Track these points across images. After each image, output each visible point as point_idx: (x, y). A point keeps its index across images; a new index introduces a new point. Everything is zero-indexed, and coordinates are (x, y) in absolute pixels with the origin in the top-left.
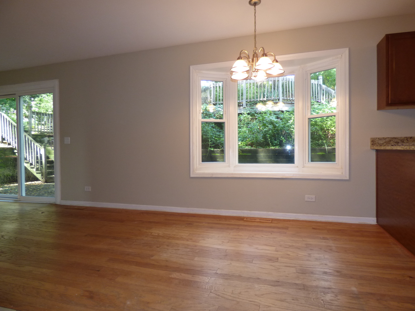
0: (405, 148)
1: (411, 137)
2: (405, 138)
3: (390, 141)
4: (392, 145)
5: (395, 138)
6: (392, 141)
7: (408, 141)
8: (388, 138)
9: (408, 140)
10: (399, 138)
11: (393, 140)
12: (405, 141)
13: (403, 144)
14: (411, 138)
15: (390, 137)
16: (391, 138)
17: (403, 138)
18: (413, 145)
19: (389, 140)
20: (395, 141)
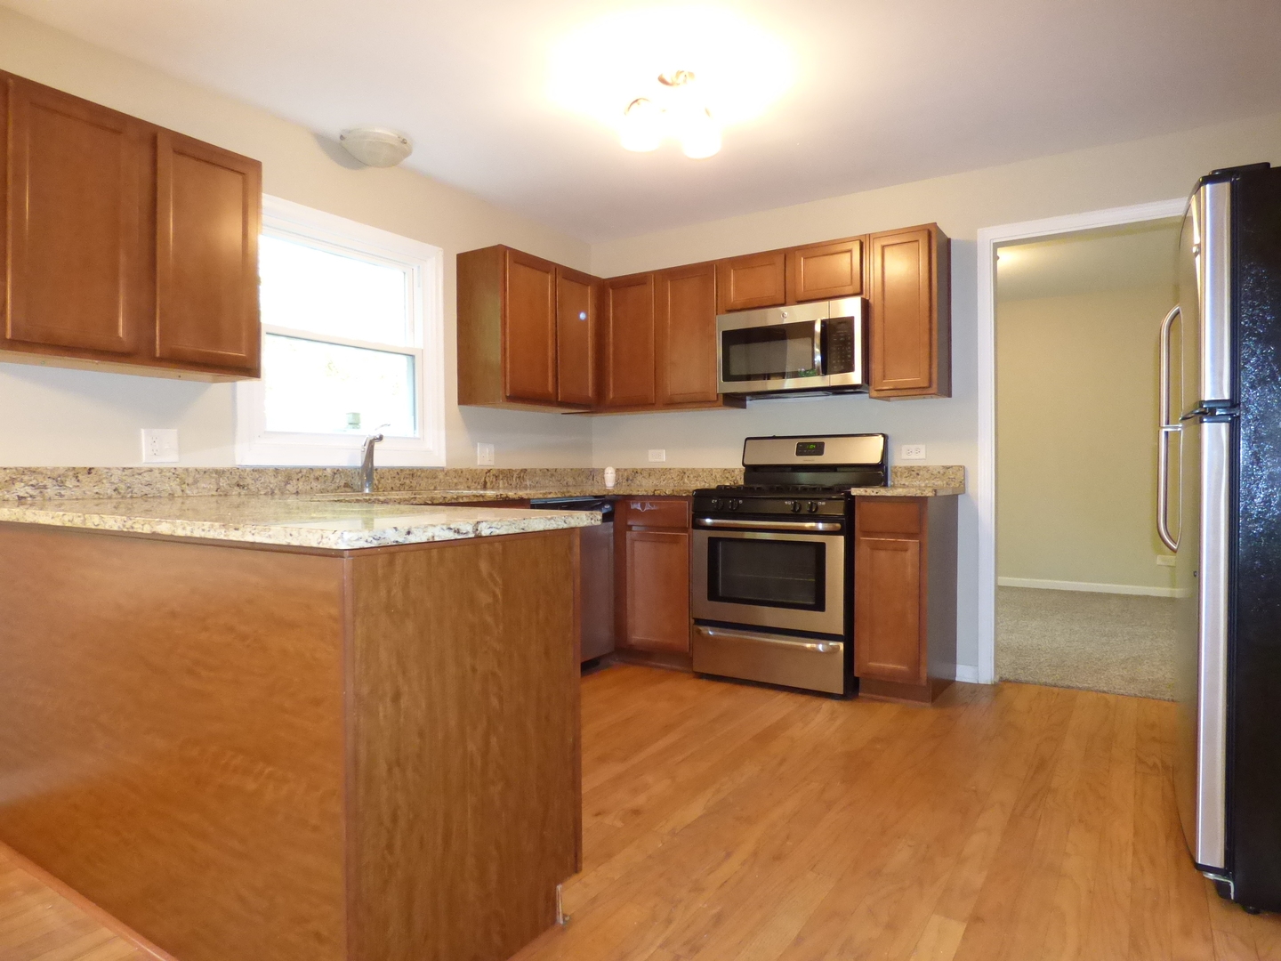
0: (66, 518)
1: (90, 469)
2: (68, 469)
3: (13, 481)
4: (21, 495)
5: (33, 471)
6: (22, 481)
7: (78, 481)
8: (5, 469)
9: (80, 477)
10: (46, 469)
11: (26, 478)
12: (68, 484)
13: (63, 492)
14: (90, 471)
15: (11, 466)
16: (16, 468)
17: (61, 472)
18: (96, 496)
19: (7, 478)
20: (34, 482)
